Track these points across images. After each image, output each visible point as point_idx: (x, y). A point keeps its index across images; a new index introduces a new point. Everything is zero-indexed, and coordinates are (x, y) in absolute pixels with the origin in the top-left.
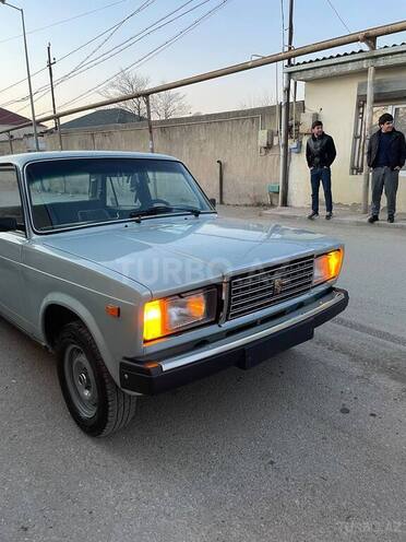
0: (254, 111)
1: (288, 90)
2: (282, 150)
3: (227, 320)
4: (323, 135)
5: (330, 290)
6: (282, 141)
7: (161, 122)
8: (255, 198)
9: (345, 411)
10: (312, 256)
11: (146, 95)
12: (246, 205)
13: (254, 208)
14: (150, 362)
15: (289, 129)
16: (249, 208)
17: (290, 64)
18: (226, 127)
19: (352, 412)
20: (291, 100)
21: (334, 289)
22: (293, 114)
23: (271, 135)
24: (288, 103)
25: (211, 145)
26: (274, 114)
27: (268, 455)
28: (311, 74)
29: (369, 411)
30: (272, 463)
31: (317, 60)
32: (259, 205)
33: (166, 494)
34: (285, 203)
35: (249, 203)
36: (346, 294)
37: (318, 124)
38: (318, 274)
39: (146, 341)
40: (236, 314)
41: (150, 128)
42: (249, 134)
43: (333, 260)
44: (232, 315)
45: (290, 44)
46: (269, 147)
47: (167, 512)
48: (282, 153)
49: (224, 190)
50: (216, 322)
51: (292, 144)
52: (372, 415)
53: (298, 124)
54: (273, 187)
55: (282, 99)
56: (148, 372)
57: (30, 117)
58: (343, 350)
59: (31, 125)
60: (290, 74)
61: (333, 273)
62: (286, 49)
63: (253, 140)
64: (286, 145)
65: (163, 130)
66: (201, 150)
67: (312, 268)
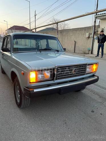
0: (85, 28)
1: (95, 22)
2: (92, 38)
3: (56, 80)
4: (103, 35)
5: (93, 76)
6: (92, 36)
7: (61, 30)
8: (84, 51)
9: (93, 112)
10: (86, 64)
11: (57, 23)
12: (81, 53)
13: (83, 54)
14: (31, 89)
15: (95, 33)
16: (82, 54)
17: (96, 15)
18: (78, 32)
19: (95, 112)
20: (96, 25)
21: (95, 75)
22: (96, 29)
23: (90, 34)
24: (95, 26)
25: (73, 37)
26: (91, 29)
27: (65, 121)
28: (102, 17)
29: (100, 113)
30: (66, 123)
31: (104, 13)
32: (85, 53)
33: (33, 127)
34: (92, 53)
35: (82, 53)
36: (98, 77)
37: (102, 31)
38: (88, 70)
39: (30, 83)
40: (58, 78)
41: (58, 32)
42: (83, 34)
43: (94, 67)
44: (58, 79)
45: (97, 9)
46: (89, 37)
47: (31, 132)
48: (92, 39)
49: (76, 49)
50: (53, 80)
51: (95, 37)
52: (101, 114)
53: (97, 31)
54: (89, 49)
55: (93, 24)
56: (29, 91)
57: (29, 29)
58: (97, 94)
59: (29, 31)
60: (96, 17)
61: (94, 71)
62: (96, 10)
63: (85, 36)
64: (93, 37)
65: (61, 32)
66: (70, 38)
67: (86, 68)
